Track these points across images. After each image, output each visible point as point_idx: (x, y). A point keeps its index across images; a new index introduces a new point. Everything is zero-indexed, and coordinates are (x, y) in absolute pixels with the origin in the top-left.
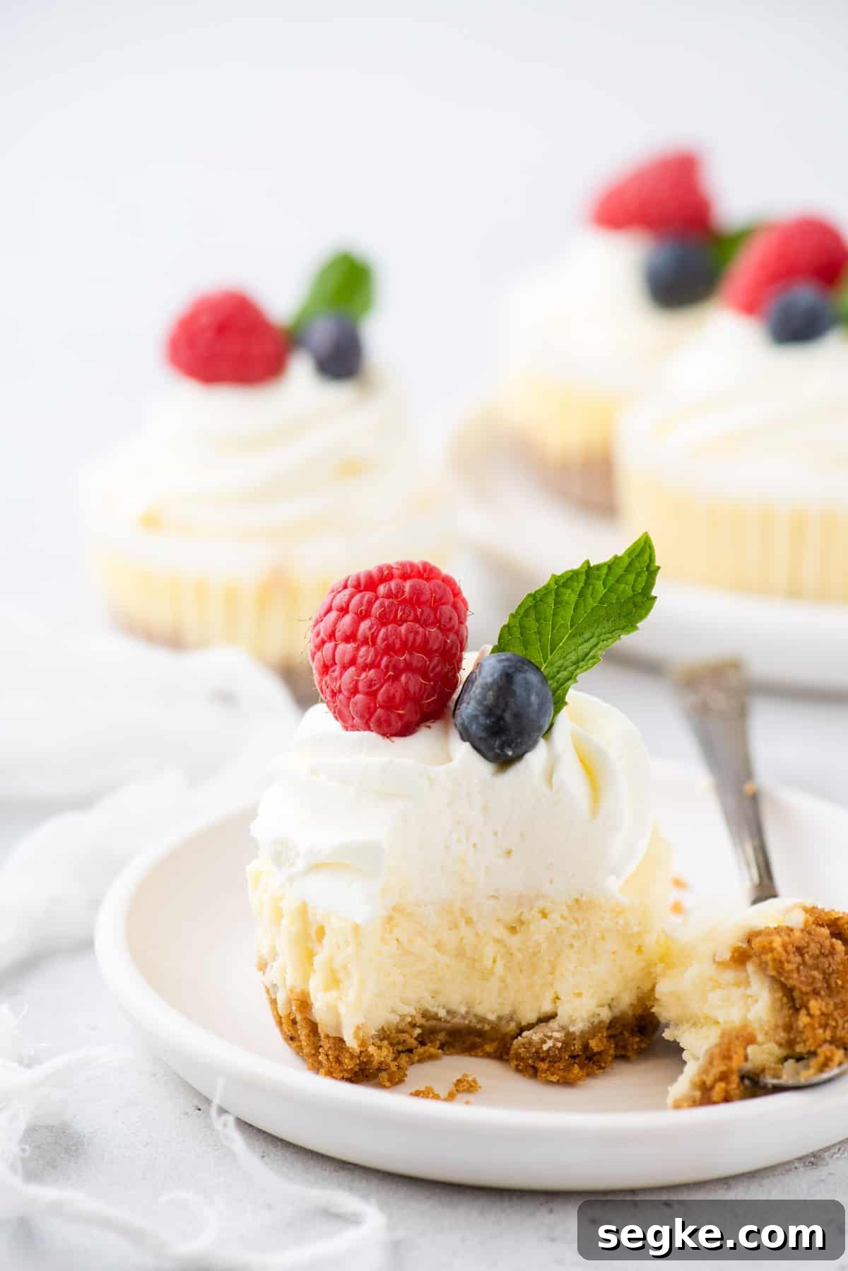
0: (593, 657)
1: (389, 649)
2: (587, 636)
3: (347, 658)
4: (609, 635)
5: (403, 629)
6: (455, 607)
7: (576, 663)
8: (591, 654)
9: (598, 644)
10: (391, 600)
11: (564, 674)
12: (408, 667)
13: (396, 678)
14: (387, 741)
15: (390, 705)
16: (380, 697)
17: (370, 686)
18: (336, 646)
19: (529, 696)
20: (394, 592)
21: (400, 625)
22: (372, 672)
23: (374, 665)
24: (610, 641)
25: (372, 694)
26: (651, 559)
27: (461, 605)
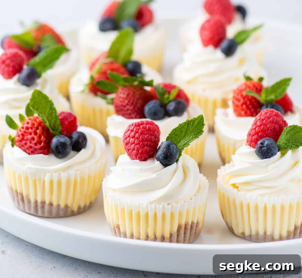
0: (188, 144)
1: (142, 140)
2: (187, 139)
3: (133, 142)
4: (192, 139)
5: (146, 136)
6: (158, 132)
7: (184, 145)
8: (188, 143)
9: (189, 141)
10: (144, 129)
11: (181, 148)
12: (147, 145)
13: (144, 147)
14: (140, 162)
15: (142, 153)
16: (140, 151)
17: (138, 149)
18: (130, 139)
19: (173, 150)
20: (144, 127)
21: (145, 135)
22: (138, 145)
23: (139, 144)
24: (192, 140)
25: (138, 150)
26: (203, 122)
27: (159, 132)
